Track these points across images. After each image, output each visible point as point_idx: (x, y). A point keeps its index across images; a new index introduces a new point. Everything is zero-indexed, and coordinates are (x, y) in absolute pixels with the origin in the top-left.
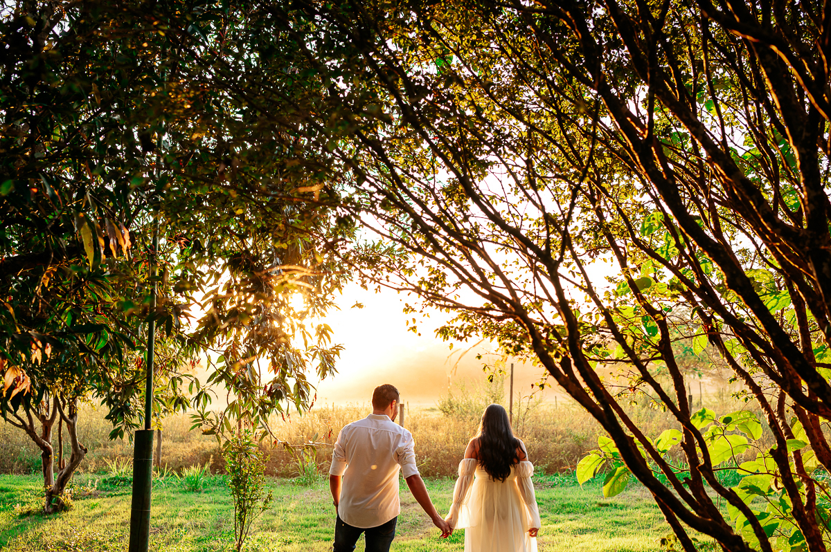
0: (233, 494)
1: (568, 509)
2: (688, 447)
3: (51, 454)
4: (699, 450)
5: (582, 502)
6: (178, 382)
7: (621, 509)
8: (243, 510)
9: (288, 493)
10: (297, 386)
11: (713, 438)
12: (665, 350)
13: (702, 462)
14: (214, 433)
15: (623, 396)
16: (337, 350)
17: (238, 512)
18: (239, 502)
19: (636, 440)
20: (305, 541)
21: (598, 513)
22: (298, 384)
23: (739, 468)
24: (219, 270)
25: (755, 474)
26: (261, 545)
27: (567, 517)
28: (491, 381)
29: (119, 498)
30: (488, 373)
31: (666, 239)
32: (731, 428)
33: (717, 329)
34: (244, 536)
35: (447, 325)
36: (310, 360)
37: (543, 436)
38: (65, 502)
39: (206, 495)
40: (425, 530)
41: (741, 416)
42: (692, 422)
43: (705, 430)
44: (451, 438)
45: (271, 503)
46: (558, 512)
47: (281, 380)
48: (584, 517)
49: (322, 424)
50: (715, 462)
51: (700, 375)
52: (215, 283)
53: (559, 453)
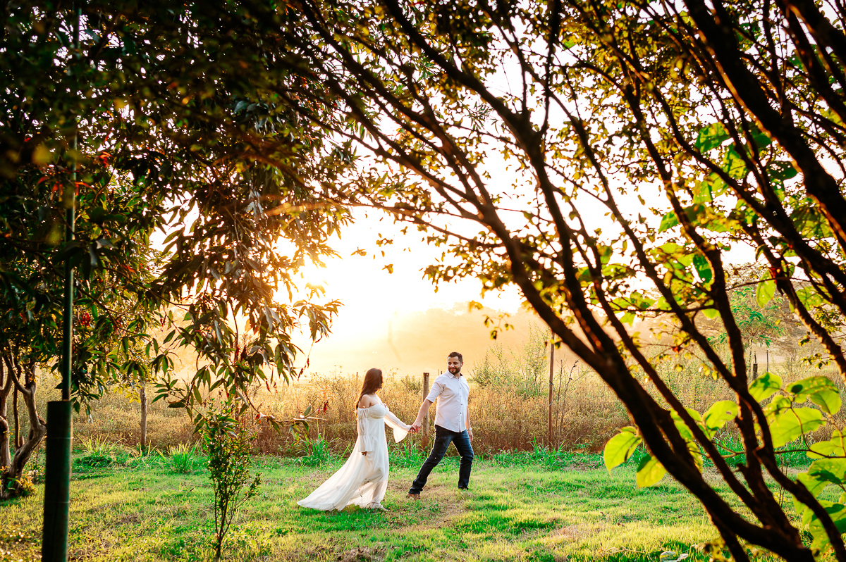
0: (212, 477)
1: (612, 493)
2: (744, 424)
3: (6, 429)
4: (757, 428)
5: (628, 484)
6: (131, 342)
7: (672, 493)
8: (225, 497)
9: (292, 475)
10: (278, 349)
11: (777, 412)
12: (718, 296)
13: (761, 444)
14: (183, 406)
15: (665, 358)
16: (335, 306)
17: (219, 499)
18: (220, 487)
19: (674, 414)
20: (303, 531)
21: (645, 498)
22: (280, 347)
23: (810, 450)
24: (186, 207)
25: (829, 457)
26: (249, 537)
27: (610, 501)
28: (495, 337)
29: (91, 481)
30: (491, 327)
31: (728, 158)
32: (801, 399)
33: (788, 273)
34: (226, 526)
35: (435, 264)
36: (297, 317)
37: (589, 410)
38: (25, 486)
39: (195, 477)
40: (446, 518)
41: (815, 383)
42: (751, 392)
43: (768, 401)
44: (484, 412)
45: (259, 488)
46: (601, 495)
47: (261, 342)
48: (630, 502)
49: (336, 397)
50: (777, 444)
51: (767, 343)
52: (181, 221)
53: (606, 429)
